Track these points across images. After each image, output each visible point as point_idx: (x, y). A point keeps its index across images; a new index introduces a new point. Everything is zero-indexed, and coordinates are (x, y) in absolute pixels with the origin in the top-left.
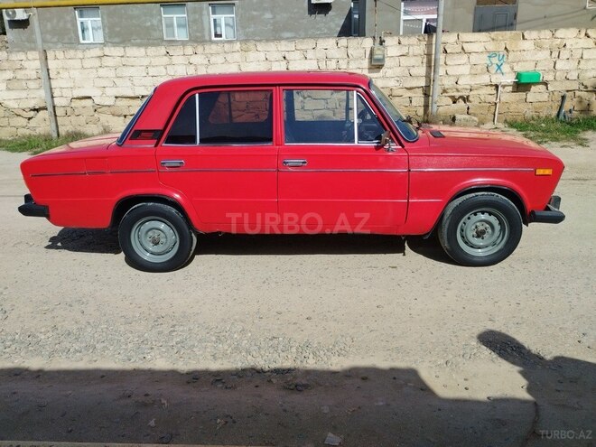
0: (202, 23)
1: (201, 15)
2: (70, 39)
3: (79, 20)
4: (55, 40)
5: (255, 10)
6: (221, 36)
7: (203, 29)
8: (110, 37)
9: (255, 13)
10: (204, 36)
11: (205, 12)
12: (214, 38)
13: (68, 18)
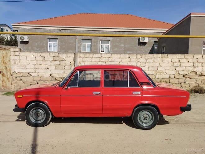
0: (97, 47)
1: (97, 44)
2: (44, 50)
3: (49, 43)
4: (38, 49)
5: (117, 43)
6: (103, 51)
7: (97, 49)
8: (60, 50)
9: (117, 44)
10: (97, 51)
11: (99, 43)
12: (101, 52)
13: (45, 42)
